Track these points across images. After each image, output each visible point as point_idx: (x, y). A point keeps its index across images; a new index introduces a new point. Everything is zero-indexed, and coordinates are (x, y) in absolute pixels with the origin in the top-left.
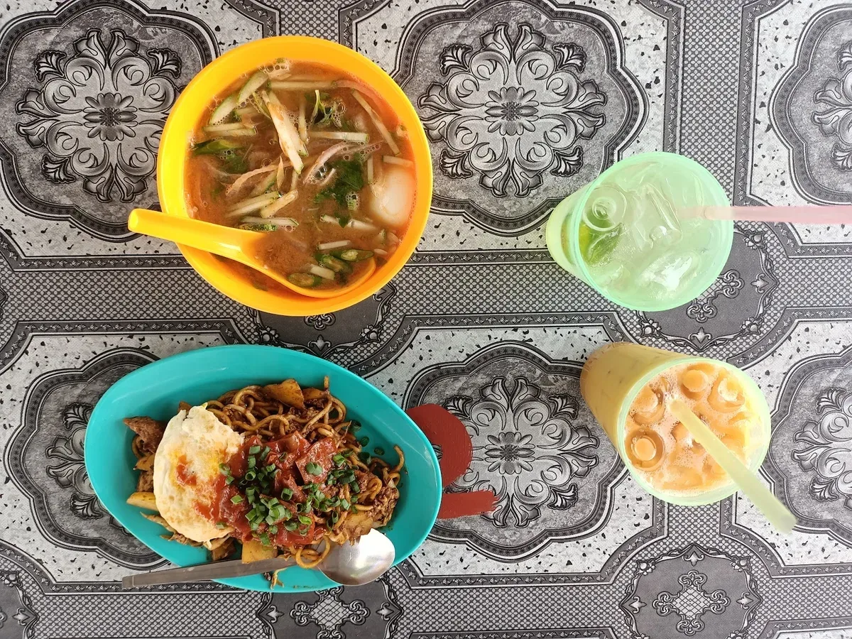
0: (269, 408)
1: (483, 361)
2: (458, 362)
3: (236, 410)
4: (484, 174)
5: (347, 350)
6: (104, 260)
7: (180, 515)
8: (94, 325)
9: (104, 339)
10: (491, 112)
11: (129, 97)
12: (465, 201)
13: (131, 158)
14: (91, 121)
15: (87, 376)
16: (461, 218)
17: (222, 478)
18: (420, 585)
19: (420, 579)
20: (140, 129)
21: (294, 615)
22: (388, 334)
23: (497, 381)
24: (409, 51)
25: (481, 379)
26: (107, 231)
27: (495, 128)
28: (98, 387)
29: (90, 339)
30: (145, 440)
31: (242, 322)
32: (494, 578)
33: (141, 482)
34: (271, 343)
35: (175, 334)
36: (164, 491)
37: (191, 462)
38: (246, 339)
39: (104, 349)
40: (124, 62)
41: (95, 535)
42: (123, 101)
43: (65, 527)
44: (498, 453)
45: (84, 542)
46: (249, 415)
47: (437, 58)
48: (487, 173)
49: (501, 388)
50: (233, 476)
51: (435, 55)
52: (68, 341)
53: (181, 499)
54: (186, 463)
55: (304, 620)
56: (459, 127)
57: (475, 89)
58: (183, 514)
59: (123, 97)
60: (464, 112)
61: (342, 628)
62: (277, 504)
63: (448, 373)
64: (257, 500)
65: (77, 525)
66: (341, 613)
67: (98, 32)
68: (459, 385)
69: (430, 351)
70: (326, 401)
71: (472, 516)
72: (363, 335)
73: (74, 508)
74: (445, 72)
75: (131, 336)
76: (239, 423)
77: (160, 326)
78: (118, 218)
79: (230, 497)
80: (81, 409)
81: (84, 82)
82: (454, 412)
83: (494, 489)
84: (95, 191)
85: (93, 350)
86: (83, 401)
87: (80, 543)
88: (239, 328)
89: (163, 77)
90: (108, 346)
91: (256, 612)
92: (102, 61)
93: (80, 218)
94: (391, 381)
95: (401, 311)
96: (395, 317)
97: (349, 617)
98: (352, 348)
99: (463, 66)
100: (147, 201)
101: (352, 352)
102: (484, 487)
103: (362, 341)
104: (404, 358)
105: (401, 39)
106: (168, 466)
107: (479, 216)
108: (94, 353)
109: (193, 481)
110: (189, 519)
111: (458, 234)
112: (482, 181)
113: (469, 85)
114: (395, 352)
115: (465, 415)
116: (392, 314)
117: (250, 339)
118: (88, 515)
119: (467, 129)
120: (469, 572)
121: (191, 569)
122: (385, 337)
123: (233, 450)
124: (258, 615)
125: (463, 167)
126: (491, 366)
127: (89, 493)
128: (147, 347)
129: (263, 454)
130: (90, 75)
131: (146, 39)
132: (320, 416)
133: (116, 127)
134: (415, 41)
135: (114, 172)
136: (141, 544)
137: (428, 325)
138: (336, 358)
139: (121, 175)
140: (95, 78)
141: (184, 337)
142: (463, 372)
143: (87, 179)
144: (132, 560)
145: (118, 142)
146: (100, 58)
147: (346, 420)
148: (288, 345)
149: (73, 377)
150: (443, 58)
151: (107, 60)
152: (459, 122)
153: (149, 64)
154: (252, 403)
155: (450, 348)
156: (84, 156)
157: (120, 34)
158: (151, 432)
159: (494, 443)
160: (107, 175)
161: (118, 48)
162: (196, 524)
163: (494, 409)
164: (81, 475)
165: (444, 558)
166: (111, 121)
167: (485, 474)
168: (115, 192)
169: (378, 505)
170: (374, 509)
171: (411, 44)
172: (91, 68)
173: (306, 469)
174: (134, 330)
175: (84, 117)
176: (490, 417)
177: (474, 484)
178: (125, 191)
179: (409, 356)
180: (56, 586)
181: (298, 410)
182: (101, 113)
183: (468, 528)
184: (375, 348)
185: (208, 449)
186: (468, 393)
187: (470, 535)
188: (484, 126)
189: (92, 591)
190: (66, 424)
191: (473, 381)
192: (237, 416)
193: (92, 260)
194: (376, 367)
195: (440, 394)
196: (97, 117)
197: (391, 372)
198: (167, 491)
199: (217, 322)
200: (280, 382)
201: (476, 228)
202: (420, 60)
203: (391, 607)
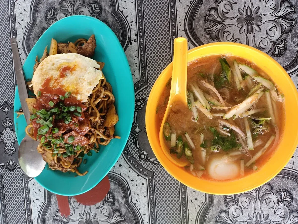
0: (103, 108)
1: (133, 211)
2: (131, 199)
3: (101, 93)
4: (227, 212)
5: (135, 143)
6: (174, 20)
7: (44, 70)
8: (141, 16)
9: (134, 21)
10: (258, 216)
11: (260, 30)
12: (212, 203)
13: (228, 32)
14: (247, 10)
15: (115, 13)
16: (204, 201)
17: (63, 93)
18: (24, 180)
19: (27, 180)
20: (243, 36)
21: (7, 120)
22: (144, 164)
23: (123, 218)
24: (289, 174)
25: (123, 210)
26: (190, 20)
27: (250, 217)
28: (110, 19)
29: (134, 14)
30: (83, 47)
31: (146, 91)
32: (30, 215)
33: (63, 45)
34: (137, 106)
35: (138, 58)
36: (57, 60)
37: (72, 74)
38: (138, 93)
39: (129, 21)
40: (279, 27)
41: (38, 21)
42: (258, 26)
43: (41, 5)
44: (88, 218)
45: (34, 15)
46: (99, 100)
47: (285, 188)
48: (227, 214)
49: (119, 220)
50: (65, 99)
51: (287, 187)
52: (132, 3)
53: (53, 69)
54: (71, 71)
55: (4, 124)
56: (250, 199)
57: (269, 207)
58: (45, 71)
59: (260, 27)
60: (258, 202)
61: (2, 143)
62: (49, 127)
63: (126, 194)
64: (52, 114)
65: (42, 11)
66: (9, 142)
67: (294, 12)
68: (120, 199)
69: (136, 185)
70: (109, 136)
71: (58, 205)
72: (143, 152)
73: (50, 9)
74: (278, 192)
75: (136, 35)
76: (94, 96)
77: (142, 50)
78: (196, 26)
79: (52, 100)
80: (98, 11)
81: (267, 5)
82: (107, 197)
83: (71, 216)
84: (210, 13)
85: (129, 16)
86: (103, 12)
87: (33, 13)
88: (143, 89)
89: (272, 47)
90: (131, 24)
91: (7, 101)
92: (279, 15)
93: (196, 6)
94: (120, 165)
95: (156, 171)
96: (152, 167)
97: (7, 146)
98: (136, 146)
99: (281, 201)
100: (206, 41)
101: (134, 146)
102: (72, 211)
103: (140, 151)
104: (132, 172)
105: (295, 170)
106: (70, 61)
107: (205, 210)
108: (127, 16)
109: (62, 76)
110: (43, 74)
111: (196, 199)
112: (223, 211)
113: (272, 204)
114: (135, 167)
115: (106, 202)
116: (154, 166)
117: (138, 95)
118: (47, 16)
119: (250, 203)
120: (32, 203)
121: (22, 72)
122: (142, 162)
123: (79, 98)
124: (6, 102)
125: (230, 201)
126: (130, 215)
127: (58, 17)
128: (131, 44)
129: (77, 114)
130: (271, 9)
131: (292, 38)
132: (101, 135)
133: (244, 23)
134: (294, 177)
135: (221, 23)
136: (34, 44)
137: (149, 184)
138: (131, 138)
139: (219, 27)
140: (269, 11)
141: (137, 62)
142: (127, 202)
143: (216, 9)
144: (27, 39)
145: (236, 24)
146: (280, 14)
147: (100, 146)
148: (136, 115)
149: (114, 6)
150: (285, 191)
151: (279, 17)
152: (253, 199)
153: (278, 40)
154: (106, 99)
155: (138, 195)
156: (228, 7)
157: (294, 24)
158: (88, 50)
159: (93, 216)
160: (219, 19)
161: (286, 23)
162: (40, 79)
163: (109, 216)
164: (66, 13)
165: (37, 191)
166: (247, 21)
167: (78, 211)
168: (210, 24)
169: (57, 165)
170: (56, 163)
171: (292, 175)
172: (275, 9)
173: (71, 136)
174: (140, 36)
175: (248, 6)
176: (105, 214)
177: (72, 206)
178: (211, 29)
179: (133, 174)
180: (13, 2)
181: (103, 123)
182: (251, 15)
183: (52, 203)
184: (136, 158)
185: (79, 83)
186: (116, 204)
187: (49, 204)
188: (251, 211)
189: (12, 20)
190: (91, 3)
191: (123, 206)
192: (98, 93)
193: (174, 13)
194: (127, 158)
195: (115, 190)
196: (249, 13)
197: (125, 166)
198: (57, 61)
199: (145, 79)
200: (117, 113)
201: (199, 208)
202: (284, 180)
203: (13, 166)
